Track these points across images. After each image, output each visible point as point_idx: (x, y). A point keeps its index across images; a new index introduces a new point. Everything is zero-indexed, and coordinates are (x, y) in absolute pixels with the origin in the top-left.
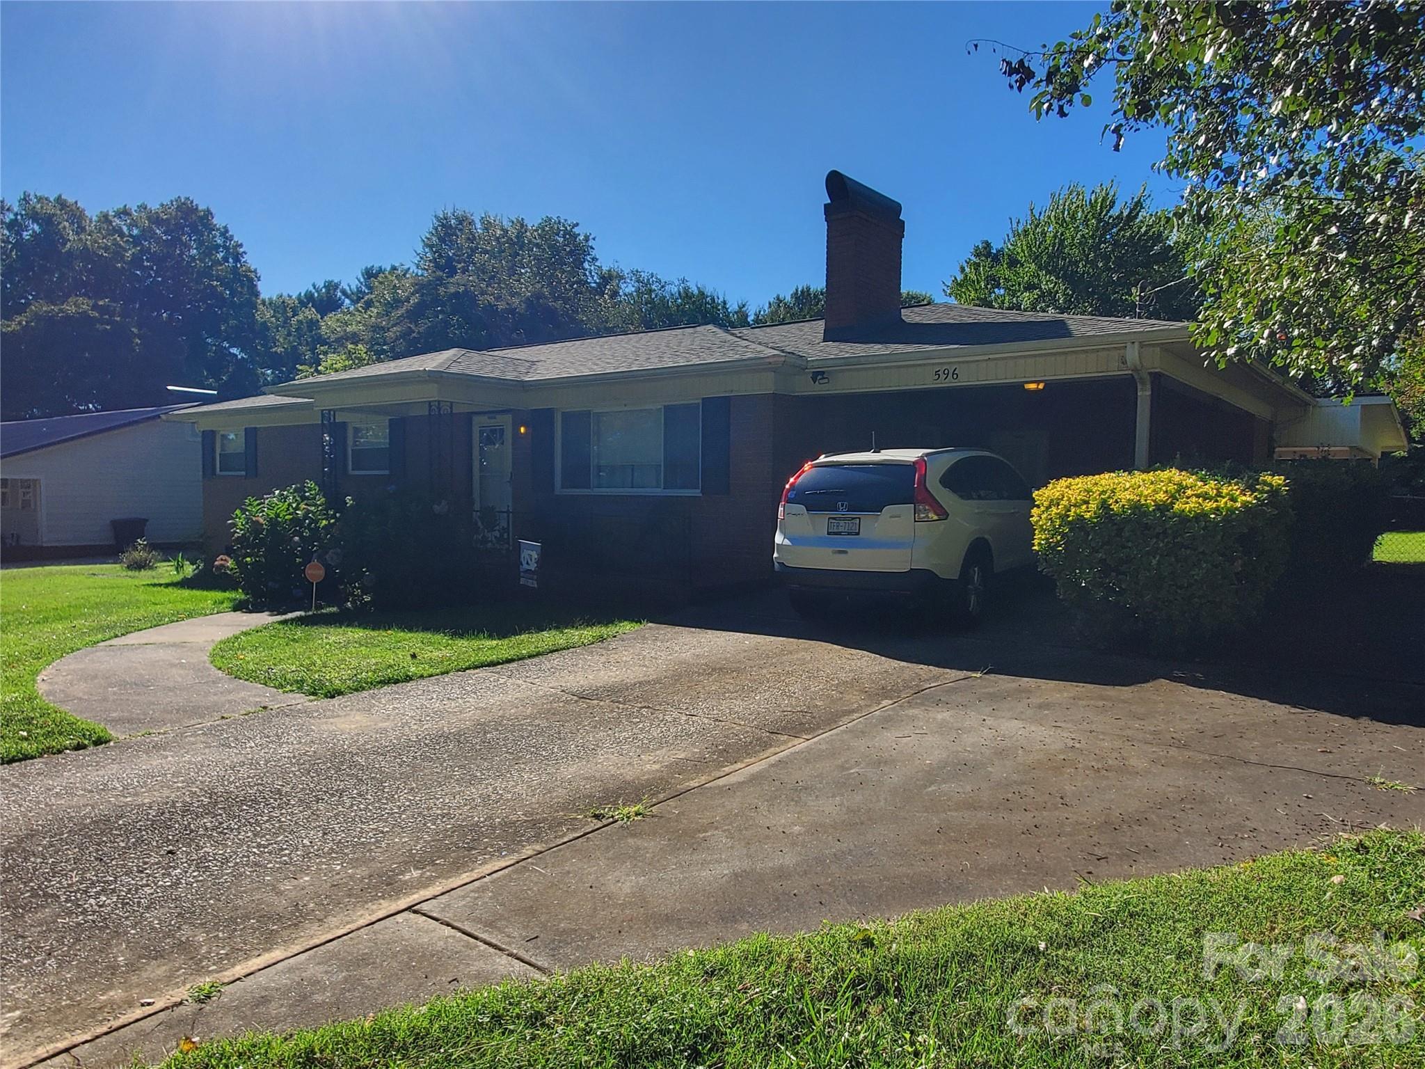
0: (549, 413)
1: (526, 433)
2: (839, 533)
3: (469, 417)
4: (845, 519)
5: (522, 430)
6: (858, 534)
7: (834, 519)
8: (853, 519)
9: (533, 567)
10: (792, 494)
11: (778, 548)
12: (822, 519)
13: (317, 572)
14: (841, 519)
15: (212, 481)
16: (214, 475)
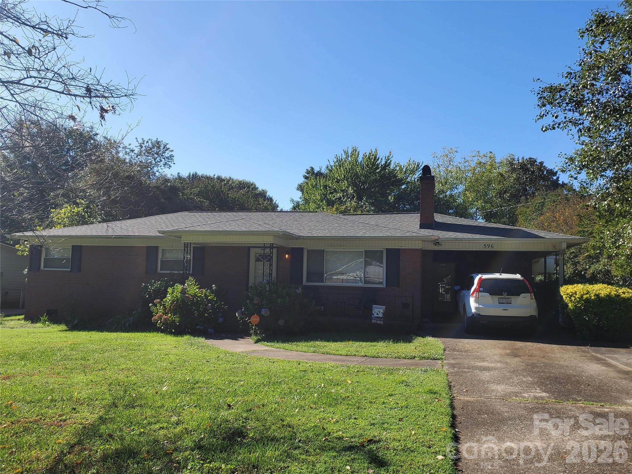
0: (302, 250)
1: (288, 257)
2: (504, 303)
3: (249, 248)
4: (505, 298)
5: (287, 256)
6: (511, 303)
7: (501, 298)
8: (508, 298)
9: (381, 315)
10: (481, 289)
11: (476, 308)
12: (496, 298)
13: (256, 319)
14: (503, 298)
15: (37, 273)
16: (39, 270)
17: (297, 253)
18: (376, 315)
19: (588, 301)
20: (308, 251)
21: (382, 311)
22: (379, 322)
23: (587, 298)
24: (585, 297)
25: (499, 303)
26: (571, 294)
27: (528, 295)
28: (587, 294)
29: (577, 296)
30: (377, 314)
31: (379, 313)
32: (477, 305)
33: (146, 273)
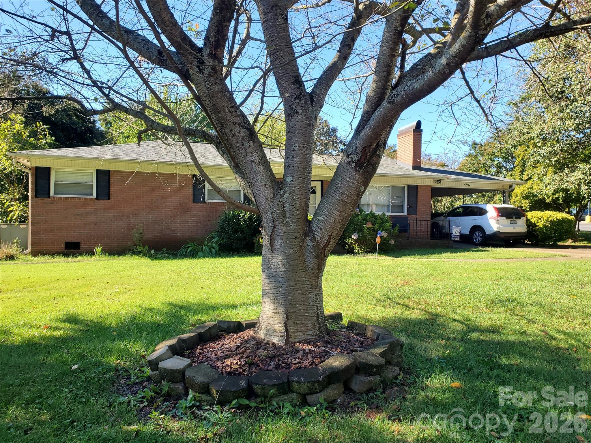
6: (516, 224)
10: (500, 214)
11: (498, 228)
12: (509, 220)
13: (379, 240)
14: (513, 220)
15: (46, 200)
16: (49, 197)
18: (454, 234)
25: (511, 224)
27: (524, 218)
29: (545, 219)
32: (498, 226)
33: (194, 202)
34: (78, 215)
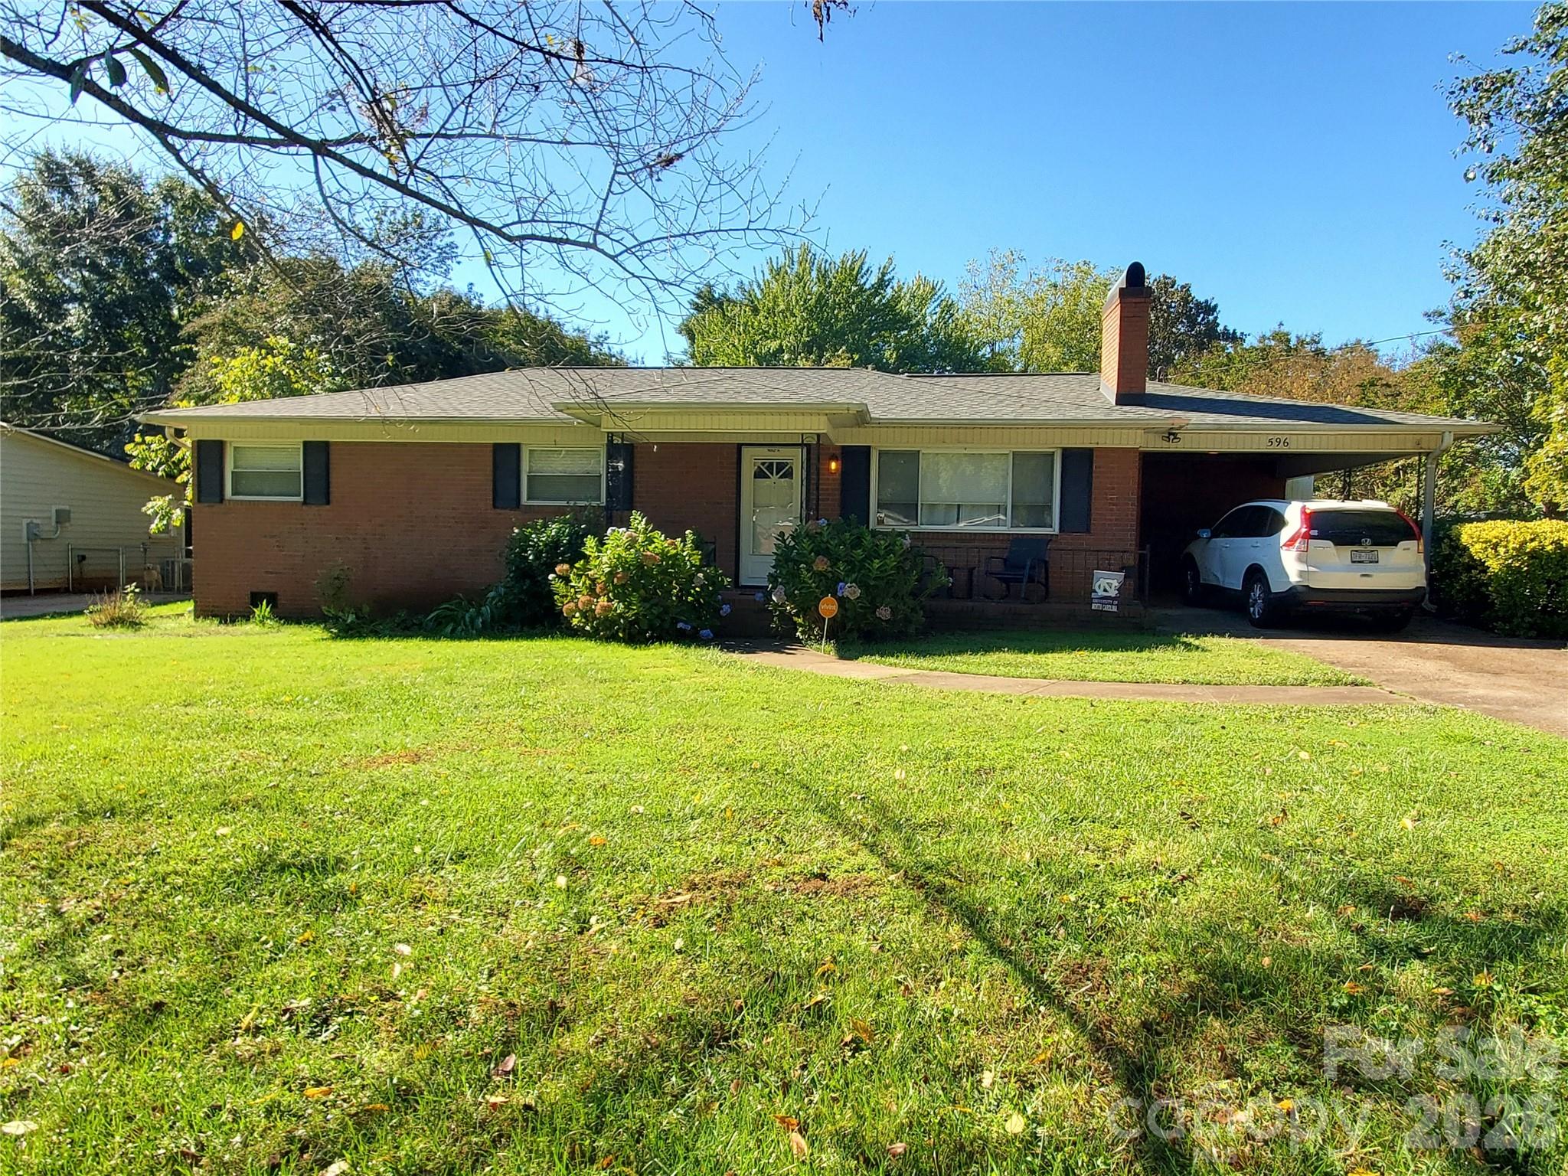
0: (867, 450)
1: (836, 469)
2: (1362, 562)
3: (740, 446)
4: (1365, 551)
5: (833, 465)
6: (1377, 562)
7: (1357, 551)
8: (1373, 551)
10: (1314, 533)
11: (1301, 573)
12: (1346, 551)
13: (830, 607)
14: (1362, 551)
15: (217, 507)
16: (222, 499)
17: (856, 458)
18: (1101, 593)
19: (1534, 555)
20: (881, 453)
21: (1115, 583)
22: (1107, 608)
23: (1534, 550)
24: (1530, 546)
25: (1353, 562)
26: (1494, 541)
27: (1412, 544)
28: (1532, 540)
29: (1511, 546)
30: (1105, 590)
31: (1108, 588)
32: (1304, 568)
33: (495, 507)
34: (272, 537)
